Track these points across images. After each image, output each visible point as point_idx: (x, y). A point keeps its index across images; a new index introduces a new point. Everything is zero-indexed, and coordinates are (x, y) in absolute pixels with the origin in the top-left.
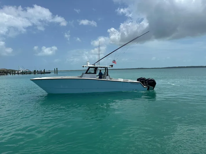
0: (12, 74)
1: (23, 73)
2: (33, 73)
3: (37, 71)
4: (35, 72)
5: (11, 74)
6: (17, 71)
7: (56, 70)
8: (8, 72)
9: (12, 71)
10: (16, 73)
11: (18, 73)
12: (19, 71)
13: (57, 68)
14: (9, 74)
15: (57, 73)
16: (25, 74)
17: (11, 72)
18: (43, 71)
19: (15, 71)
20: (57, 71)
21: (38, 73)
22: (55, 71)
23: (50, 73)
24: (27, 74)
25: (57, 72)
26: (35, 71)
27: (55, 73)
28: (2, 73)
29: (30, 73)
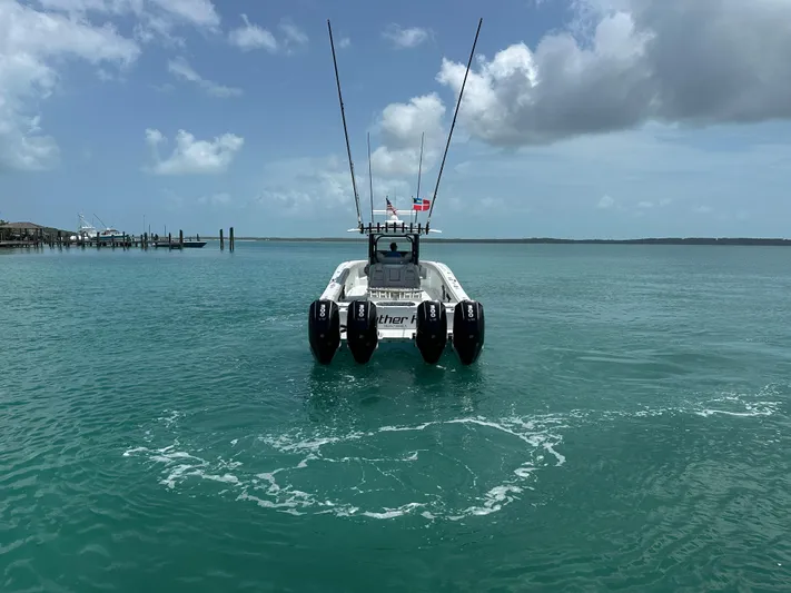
0: (60, 247)
2: (137, 243)
3: (155, 236)
4: (144, 242)
5: (56, 246)
6: (75, 234)
7: (227, 234)
8: (40, 237)
9: (59, 233)
10: (72, 243)
11: (81, 244)
12: (82, 234)
13: (231, 229)
14: (46, 246)
15: (232, 249)
16: (105, 245)
18: (175, 237)
19: (68, 235)
20: (232, 238)
21: (157, 246)
22: (222, 238)
23: (201, 245)
24: (113, 247)
25: (231, 244)
26: (145, 236)
27: (222, 247)
28: (19, 239)
29: (127, 243)
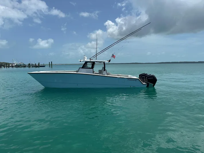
0: (7, 68)
1: (17, 66)
2: (27, 66)
3: (32, 64)
4: (29, 66)
5: (5, 67)
6: (11, 64)
7: (50, 63)
8: (2, 65)
9: (6, 64)
10: (10, 66)
11: (12, 67)
12: (13, 64)
13: (52, 62)
14: (3, 67)
16: (19, 67)
17: (4, 65)
18: (37, 64)
19: (9, 64)
20: (52, 64)
21: (32, 67)
23: (44, 66)
24: (21, 67)
25: (52, 66)
26: (29, 64)
27: (50, 67)
29: (25, 66)
